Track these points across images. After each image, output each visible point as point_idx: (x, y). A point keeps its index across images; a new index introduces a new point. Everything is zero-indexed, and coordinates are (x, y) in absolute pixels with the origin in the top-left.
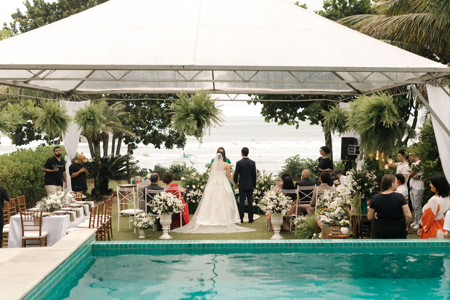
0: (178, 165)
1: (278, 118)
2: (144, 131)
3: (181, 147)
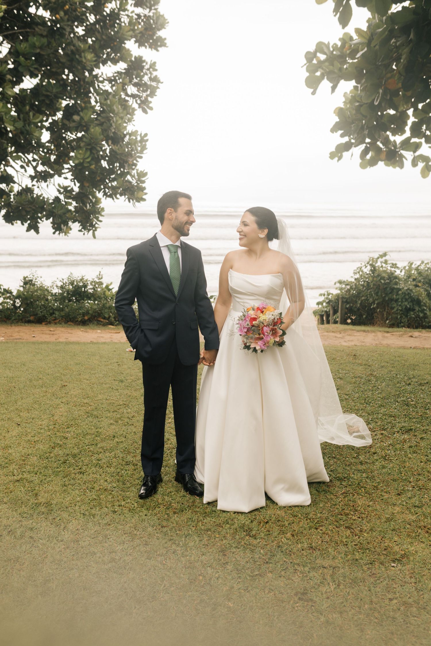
3: (89, 230)
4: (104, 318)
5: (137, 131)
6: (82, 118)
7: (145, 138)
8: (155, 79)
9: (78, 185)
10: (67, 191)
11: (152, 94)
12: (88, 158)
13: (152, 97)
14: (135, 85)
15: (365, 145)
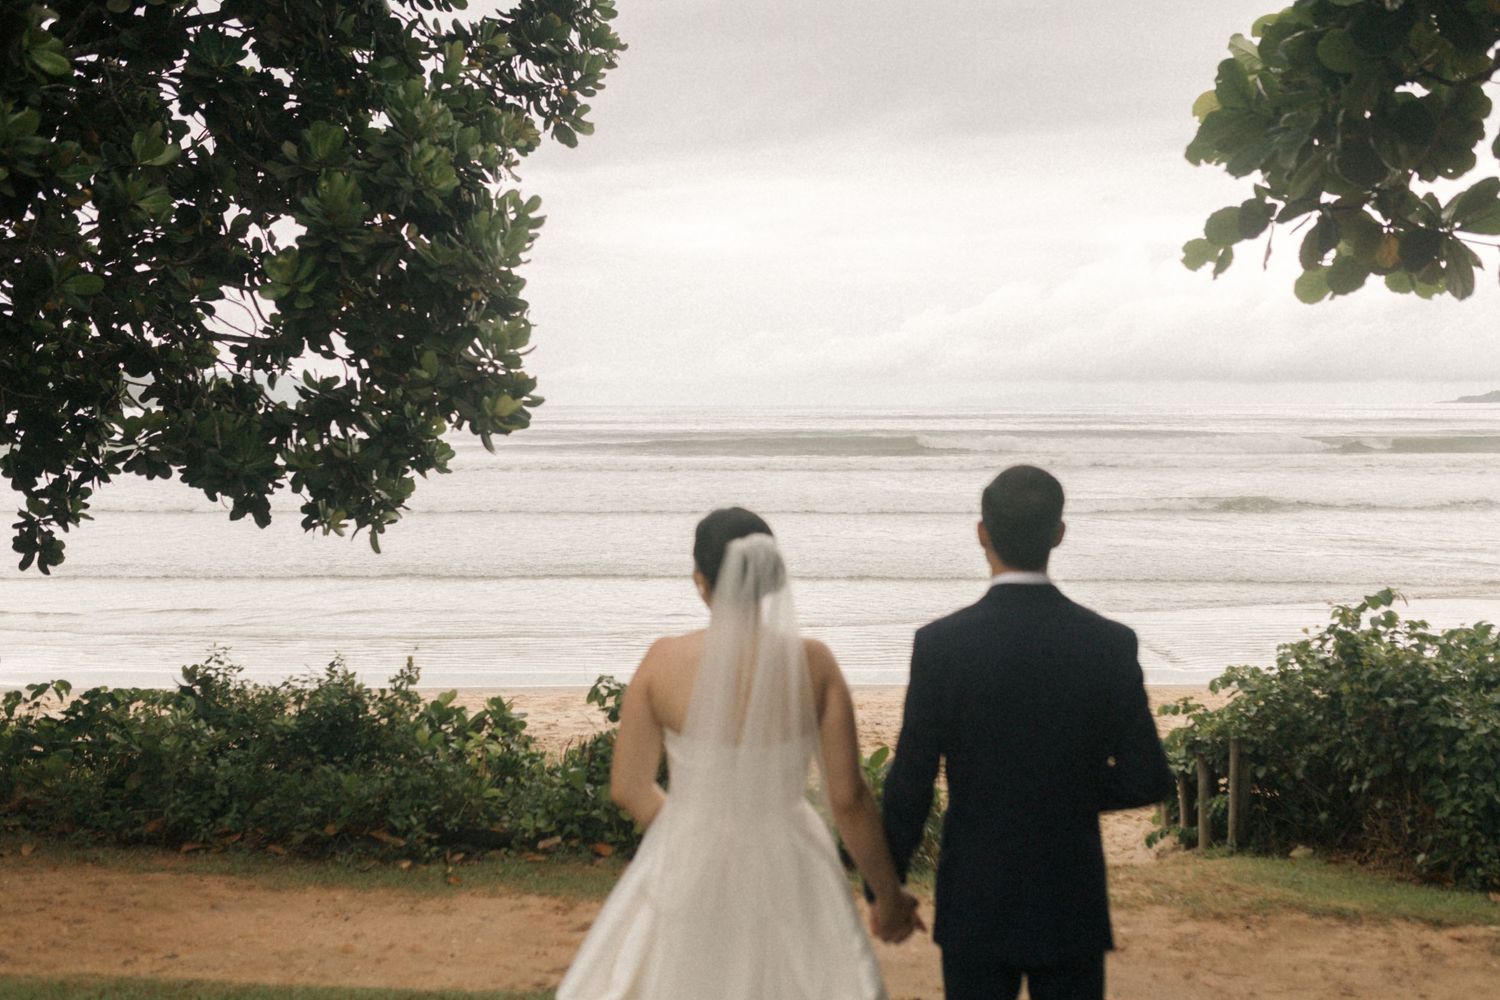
4: (393, 831)
5: (512, 195)
6: (308, 150)
7: (533, 215)
14: (541, 58)
15: (1317, 214)
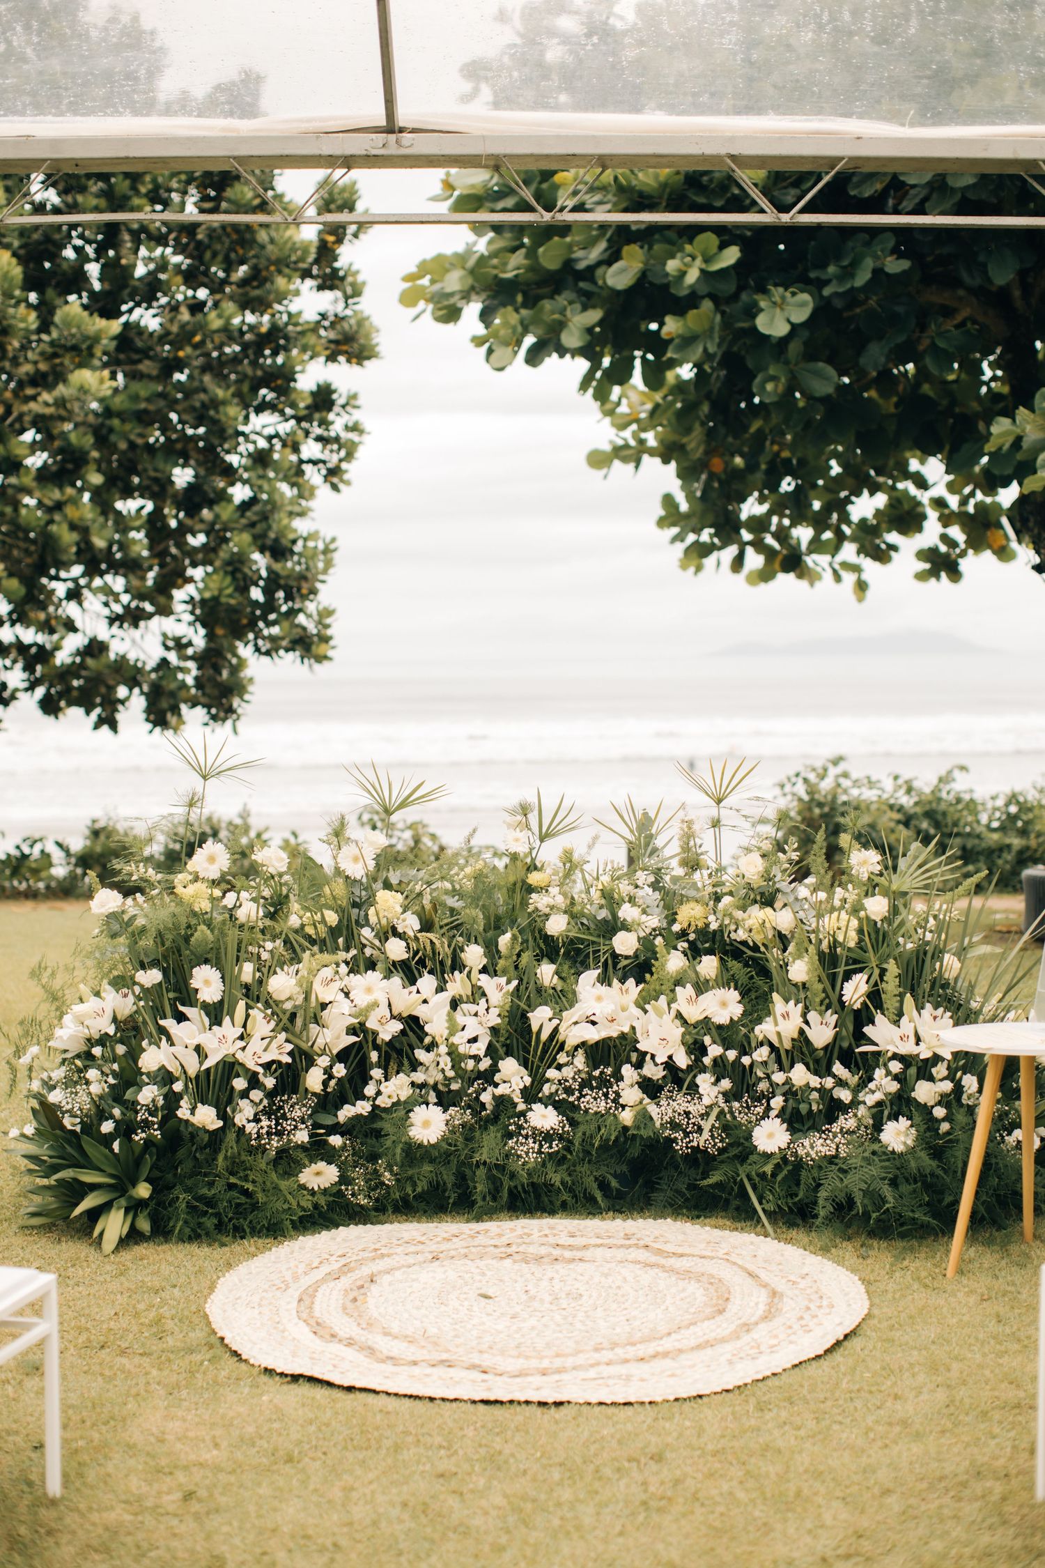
0: (209, 819)
1: (750, 551)
2: (41, 648)
3: (224, 720)
5: (317, 532)
6: (217, 516)
7: (332, 546)
8: (355, 428)
9: (202, 631)
10: (180, 645)
11: (349, 456)
12: (227, 588)
13: (349, 462)
14: (319, 439)
